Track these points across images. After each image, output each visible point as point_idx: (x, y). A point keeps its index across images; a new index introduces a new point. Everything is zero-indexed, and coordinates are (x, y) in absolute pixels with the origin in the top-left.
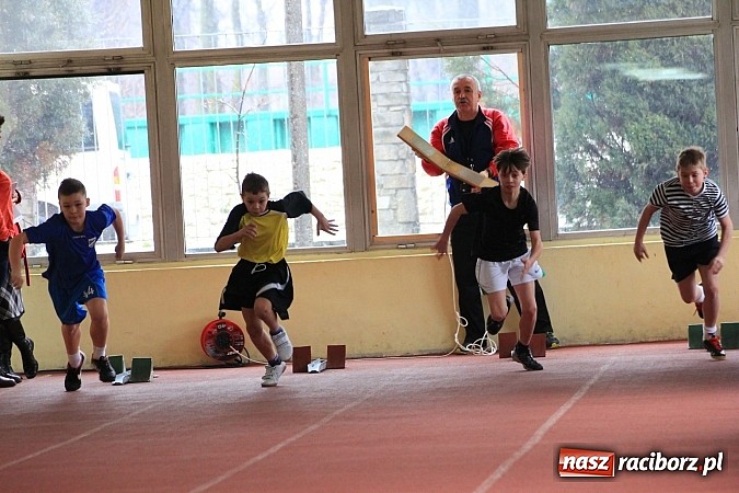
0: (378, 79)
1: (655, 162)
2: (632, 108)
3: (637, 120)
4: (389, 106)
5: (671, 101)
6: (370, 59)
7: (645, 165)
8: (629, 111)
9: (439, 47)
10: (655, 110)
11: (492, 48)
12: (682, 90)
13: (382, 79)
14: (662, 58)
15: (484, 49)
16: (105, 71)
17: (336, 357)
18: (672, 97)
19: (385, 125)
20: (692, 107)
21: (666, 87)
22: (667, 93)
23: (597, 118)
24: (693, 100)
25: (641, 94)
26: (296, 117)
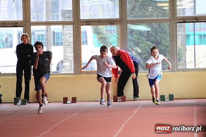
0: (67, 29)
1: (147, 55)
2: (141, 40)
3: (143, 43)
4: (70, 37)
5: (152, 38)
6: (81, 25)
7: (144, 56)
8: (140, 41)
9: (99, 23)
10: (147, 41)
11: (113, 24)
12: (155, 35)
13: (69, 29)
14: (150, 26)
15: (111, 24)
16: (13, 26)
17: (74, 100)
18: (152, 37)
19: (69, 42)
20: (158, 40)
21: (151, 34)
22: (151, 36)
23: (131, 42)
24: (158, 38)
25: (144, 36)
26: (48, 39)
